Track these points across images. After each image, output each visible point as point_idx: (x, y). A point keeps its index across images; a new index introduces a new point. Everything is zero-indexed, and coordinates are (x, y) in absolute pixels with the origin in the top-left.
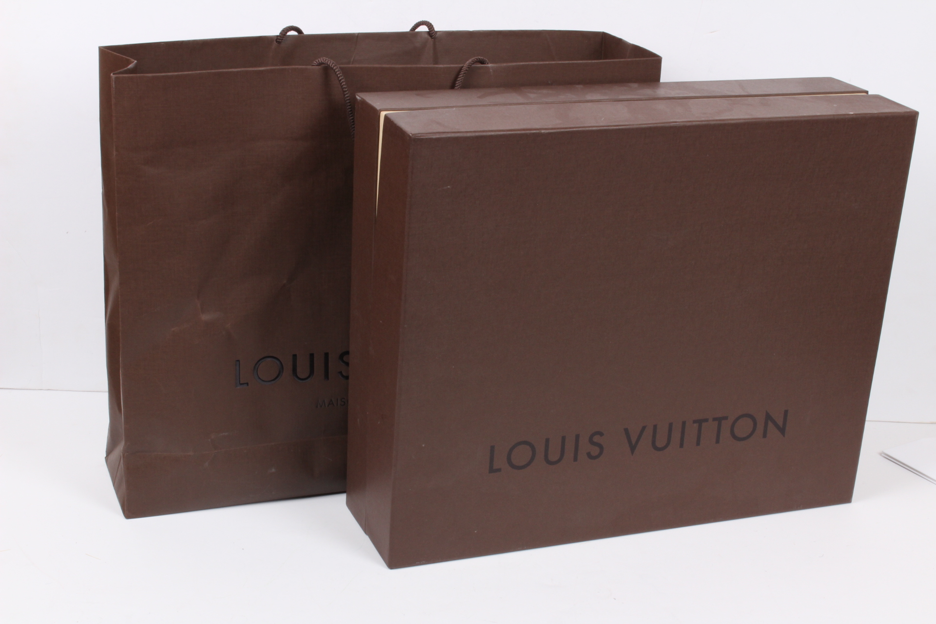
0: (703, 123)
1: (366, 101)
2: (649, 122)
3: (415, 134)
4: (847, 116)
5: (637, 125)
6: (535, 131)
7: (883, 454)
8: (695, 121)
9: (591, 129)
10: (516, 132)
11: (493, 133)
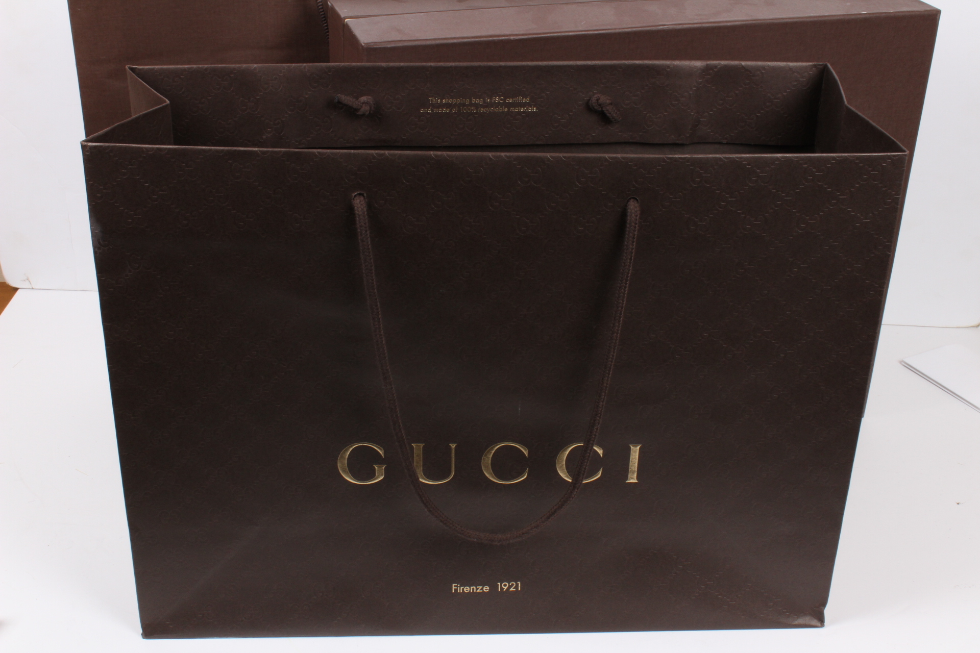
0: (695, 26)
1: (335, 9)
2: (634, 26)
3: (367, 43)
4: (859, 16)
5: (620, 29)
6: (503, 38)
7: (902, 363)
8: (686, 24)
9: (567, 34)
10: (482, 39)
11: (455, 41)
